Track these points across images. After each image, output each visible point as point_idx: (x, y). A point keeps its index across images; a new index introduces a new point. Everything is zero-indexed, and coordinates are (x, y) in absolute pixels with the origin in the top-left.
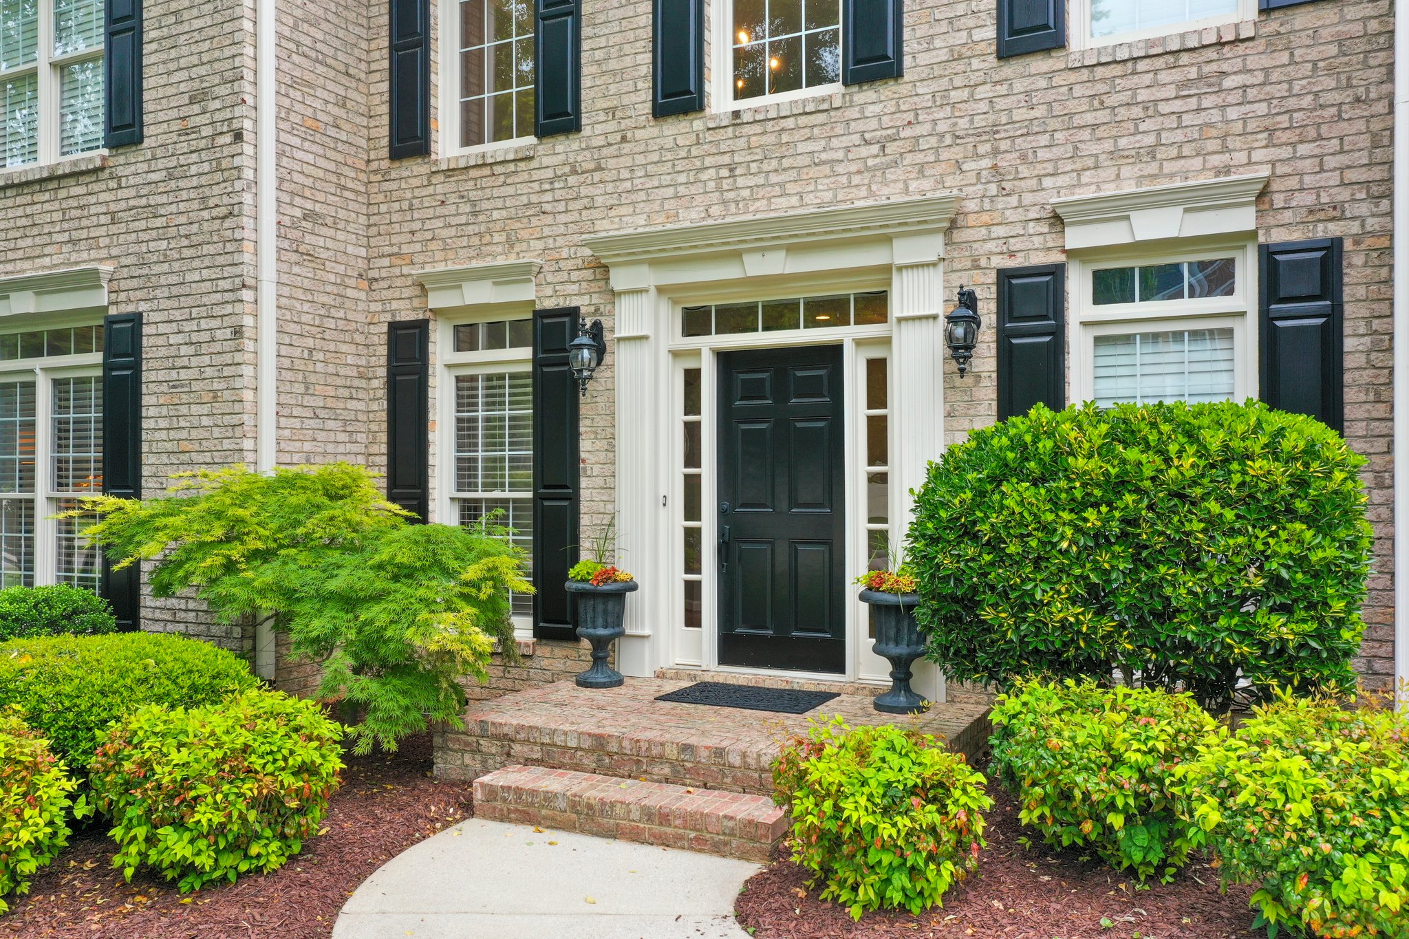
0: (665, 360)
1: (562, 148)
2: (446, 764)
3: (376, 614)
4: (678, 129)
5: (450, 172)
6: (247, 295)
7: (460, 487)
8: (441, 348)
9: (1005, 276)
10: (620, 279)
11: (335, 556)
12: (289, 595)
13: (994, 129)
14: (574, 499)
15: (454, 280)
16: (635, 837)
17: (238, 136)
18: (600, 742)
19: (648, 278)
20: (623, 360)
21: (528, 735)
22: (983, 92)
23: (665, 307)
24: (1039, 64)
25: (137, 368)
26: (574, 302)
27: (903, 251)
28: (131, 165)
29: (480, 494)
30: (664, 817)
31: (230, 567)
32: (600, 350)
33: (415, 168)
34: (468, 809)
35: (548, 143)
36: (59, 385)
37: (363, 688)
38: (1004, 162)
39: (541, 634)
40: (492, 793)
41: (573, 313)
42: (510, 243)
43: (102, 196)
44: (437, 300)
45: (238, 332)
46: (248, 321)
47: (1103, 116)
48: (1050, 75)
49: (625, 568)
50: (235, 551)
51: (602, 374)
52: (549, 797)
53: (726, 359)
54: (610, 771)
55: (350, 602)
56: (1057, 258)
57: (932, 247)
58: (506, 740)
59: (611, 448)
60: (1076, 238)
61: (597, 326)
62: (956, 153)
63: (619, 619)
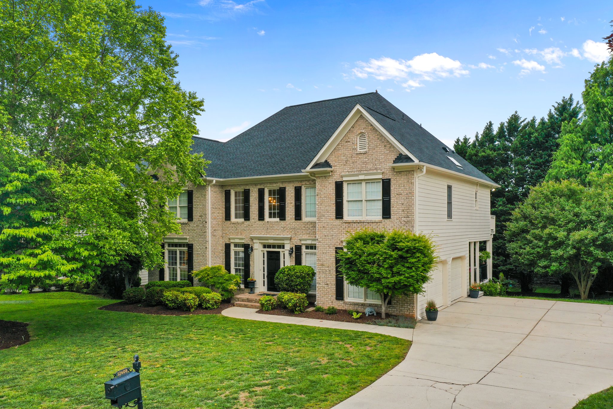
0: (260, 252)
1: (247, 223)
2: (232, 302)
3: (224, 285)
4: (261, 222)
5: (233, 223)
6: (207, 243)
7: (235, 266)
8: (232, 247)
9: (296, 246)
10: (254, 241)
11: (220, 278)
12: (215, 282)
13: (295, 228)
14: (249, 269)
15: (234, 239)
16: (250, 308)
17: (206, 222)
18: (248, 299)
19: (258, 241)
20: (255, 251)
21: (241, 298)
22: (294, 224)
23: (260, 245)
24: (299, 221)
25: (192, 251)
26: (249, 243)
27: (285, 242)
28: (191, 224)
29: (237, 268)
30: (253, 306)
31: (208, 279)
32: (252, 250)
33: (229, 222)
34: (234, 306)
35: (245, 222)
36: (180, 252)
37: (223, 293)
38: (296, 232)
39: (245, 287)
40: (236, 304)
41: (249, 245)
42: (241, 234)
43: (187, 227)
44: (232, 241)
45: (206, 248)
46: (207, 246)
47: (305, 229)
48: (300, 223)
49: (255, 279)
50: (209, 277)
51: (252, 253)
52: (242, 304)
53: (268, 252)
54: (249, 302)
55: (222, 283)
56: (301, 244)
57: (288, 242)
58: (238, 299)
59: (254, 263)
60: (303, 242)
61: (252, 247)
62: (291, 230)
63: (254, 285)
